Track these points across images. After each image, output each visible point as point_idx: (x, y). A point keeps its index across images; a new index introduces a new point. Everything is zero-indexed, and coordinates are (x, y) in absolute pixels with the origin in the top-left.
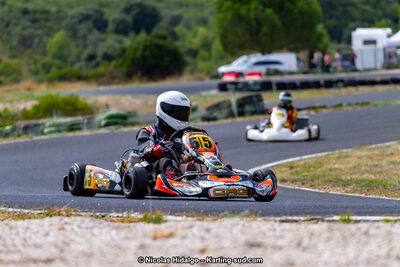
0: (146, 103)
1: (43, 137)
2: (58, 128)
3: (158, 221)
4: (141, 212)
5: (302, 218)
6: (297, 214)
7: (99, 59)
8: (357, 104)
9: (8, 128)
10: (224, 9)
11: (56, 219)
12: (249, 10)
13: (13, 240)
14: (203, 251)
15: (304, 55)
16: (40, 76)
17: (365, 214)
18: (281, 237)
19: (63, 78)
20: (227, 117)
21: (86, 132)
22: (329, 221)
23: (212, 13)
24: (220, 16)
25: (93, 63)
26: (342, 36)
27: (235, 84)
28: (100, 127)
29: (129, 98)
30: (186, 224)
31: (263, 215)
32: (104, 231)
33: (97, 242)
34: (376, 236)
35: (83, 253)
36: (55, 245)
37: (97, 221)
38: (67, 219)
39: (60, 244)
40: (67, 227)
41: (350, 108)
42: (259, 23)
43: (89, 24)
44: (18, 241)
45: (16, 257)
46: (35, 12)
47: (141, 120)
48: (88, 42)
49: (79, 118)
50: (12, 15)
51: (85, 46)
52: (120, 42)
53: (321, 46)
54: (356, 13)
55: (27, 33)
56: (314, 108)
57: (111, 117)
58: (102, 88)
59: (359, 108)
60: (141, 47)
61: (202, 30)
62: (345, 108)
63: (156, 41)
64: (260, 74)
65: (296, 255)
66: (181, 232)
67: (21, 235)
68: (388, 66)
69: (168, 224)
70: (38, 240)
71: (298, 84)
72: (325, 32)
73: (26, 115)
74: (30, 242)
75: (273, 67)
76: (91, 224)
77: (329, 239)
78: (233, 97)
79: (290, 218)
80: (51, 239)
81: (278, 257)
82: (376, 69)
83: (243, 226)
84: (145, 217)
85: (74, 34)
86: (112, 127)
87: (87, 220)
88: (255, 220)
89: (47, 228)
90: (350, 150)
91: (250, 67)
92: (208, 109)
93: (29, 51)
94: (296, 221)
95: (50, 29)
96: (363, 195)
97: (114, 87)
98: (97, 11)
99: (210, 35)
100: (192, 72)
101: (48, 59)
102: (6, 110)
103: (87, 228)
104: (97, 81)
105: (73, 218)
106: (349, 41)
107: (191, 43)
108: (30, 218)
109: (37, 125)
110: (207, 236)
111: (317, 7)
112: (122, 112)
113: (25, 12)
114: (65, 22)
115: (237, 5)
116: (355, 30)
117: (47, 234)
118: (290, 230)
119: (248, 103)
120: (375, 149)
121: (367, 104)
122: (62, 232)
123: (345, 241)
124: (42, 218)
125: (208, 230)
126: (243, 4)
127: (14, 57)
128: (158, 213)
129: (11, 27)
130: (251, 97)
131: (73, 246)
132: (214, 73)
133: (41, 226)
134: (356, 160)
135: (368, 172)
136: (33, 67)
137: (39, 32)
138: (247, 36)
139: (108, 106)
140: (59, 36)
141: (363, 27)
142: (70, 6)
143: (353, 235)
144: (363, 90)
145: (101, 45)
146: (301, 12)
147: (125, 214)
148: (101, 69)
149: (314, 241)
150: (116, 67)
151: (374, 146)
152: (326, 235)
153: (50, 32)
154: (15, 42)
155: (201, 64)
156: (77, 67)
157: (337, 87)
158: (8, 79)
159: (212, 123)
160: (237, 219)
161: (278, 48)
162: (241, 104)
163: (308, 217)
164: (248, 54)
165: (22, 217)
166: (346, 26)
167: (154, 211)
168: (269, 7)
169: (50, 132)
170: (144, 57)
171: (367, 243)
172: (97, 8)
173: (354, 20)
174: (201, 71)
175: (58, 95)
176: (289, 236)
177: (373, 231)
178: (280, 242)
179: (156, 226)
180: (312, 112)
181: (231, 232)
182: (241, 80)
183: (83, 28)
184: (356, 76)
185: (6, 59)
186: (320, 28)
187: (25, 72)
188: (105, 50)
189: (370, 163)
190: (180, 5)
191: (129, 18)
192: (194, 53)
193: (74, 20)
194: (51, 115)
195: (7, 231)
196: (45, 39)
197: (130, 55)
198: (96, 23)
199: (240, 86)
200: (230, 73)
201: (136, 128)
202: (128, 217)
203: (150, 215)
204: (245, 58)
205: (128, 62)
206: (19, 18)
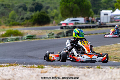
0: (38, 32)
1: (8, 42)
2: (12, 40)
3: (42, 68)
4: (37, 65)
5: (85, 67)
6: (84, 66)
7: (24, 19)
8: (102, 33)
10: (62, 4)
11: (12, 67)
12: (69, 4)
16: (7, 24)
17: (104, 66)
18: (79, 73)
19: (14, 25)
20: (63, 37)
21: (20, 41)
22: (93, 68)
23: (58, 6)
26: (97, 13)
27: (65, 27)
28: (25, 39)
29: (34, 31)
30: (51, 69)
31: (74, 66)
32: (26, 70)
33: (24, 74)
34: (108, 72)
35: (20, 77)
36: (11, 75)
37: (24, 68)
38: (15, 67)
39: (13, 74)
40: (15, 69)
41: (100, 34)
42: (73, 9)
43: (22, 9)
46: (5, 5)
47: (37, 38)
49: (19, 37)
51: (20, 15)
52: (31, 14)
54: (102, 6)
55: (3, 11)
56: (89, 34)
57: (28, 36)
58: (25, 28)
60: (37, 16)
61: (55, 11)
62: (98, 34)
63: (42, 14)
64: (73, 24)
66: (49, 71)
67: (1, 72)
68: (111, 22)
69: (45, 69)
70: (6, 73)
71: (84, 27)
72: (92, 11)
73: (3, 36)
74: (4, 74)
75: (77, 22)
76: (22, 69)
77: (93, 73)
78: (65, 31)
79: (82, 67)
80: (10, 73)
82: (108, 23)
83: (68, 69)
84: (38, 67)
85: (17, 12)
86: (29, 40)
87: (21, 67)
88: (71, 67)
89: (9, 70)
90: (100, 47)
91: (70, 22)
92: (57, 34)
93: (4, 17)
94: (84, 68)
97: (29, 28)
99: (58, 12)
101: (9, 19)
103: (21, 70)
104: (24, 25)
105: (17, 67)
106: (100, 14)
107: (52, 14)
108: (4, 67)
109: (6, 39)
110: (57, 72)
111: (90, 4)
112: (32, 35)
113: (2, 5)
114: (14, 8)
115: (66, 3)
116: (101, 11)
117: (9, 72)
118: (82, 71)
119: (69, 33)
120: (107, 46)
121: (105, 33)
122: (14, 71)
123: (98, 74)
124: (7, 67)
128: (42, 65)
130: (70, 31)
131: (17, 75)
132: (59, 24)
133: (7, 69)
136: (5, 21)
137: (7, 11)
138: (69, 12)
139: (27, 33)
140: (13, 12)
141: (104, 10)
142: (16, 3)
143: (101, 72)
144: (104, 29)
146: (85, 5)
147: (32, 66)
148: (25, 22)
149: (89, 74)
150: (30, 21)
152: (93, 72)
153: (10, 11)
156: (18, 21)
157: (96, 28)
159: (58, 38)
160: (66, 67)
161: (79, 16)
162: (67, 33)
163: (87, 67)
164: (69, 18)
165: (1, 66)
166: (99, 9)
168: (76, 4)
169: (10, 41)
170: (38, 19)
171: (105, 75)
172: (24, 4)
173: (101, 8)
175: (12, 30)
176: (82, 72)
177: (107, 71)
179: (42, 69)
180: (89, 35)
181: (64, 71)
182: (67, 25)
183: (20, 10)
186: (91, 10)
187: (2, 23)
188: (26, 16)
189: (106, 51)
190: (49, 3)
191: (34, 7)
192: (53, 18)
193: (17, 8)
194: (10, 36)
196: (8, 13)
197: (34, 18)
198: (24, 8)
199: (67, 27)
200: (64, 24)
201: (36, 40)
202: (33, 66)
203: (40, 66)
204: (68, 19)
205: (33, 20)
206: (1, 7)
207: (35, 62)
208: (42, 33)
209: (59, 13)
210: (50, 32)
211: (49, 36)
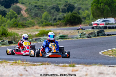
0: (71, 32)
1: (41, 42)
3: (74, 66)
4: (69, 64)
5: (115, 66)
6: (114, 64)
7: (57, 20)
9: (31, 40)
11: (44, 66)
12: (101, 5)
13: (31, 72)
14: (86, 75)
16: (40, 25)
19: (47, 25)
20: (94, 37)
23: (90, 7)
24: (92, 7)
25: (55, 21)
29: (66, 31)
30: (81, 67)
31: (104, 65)
32: (58, 69)
37: (56, 66)
38: (47, 66)
40: (47, 68)
43: (55, 9)
46: (39, 6)
47: (69, 37)
48: (54, 15)
50: (32, 7)
51: (53, 16)
52: (63, 15)
55: (36, 12)
57: (60, 36)
58: (58, 28)
60: (69, 16)
61: (86, 11)
63: (74, 15)
64: (104, 24)
65: (113, 76)
66: (80, 70)
67: (34, 70)
69: (76, 67)
70: (39, 72)
71: (115, 27)
73: (36, 36)
74: (36, 72)
75: (107, 22)
78: (96, 31)
83: (98, 68)
85: (50, 13)
86: (61, 39)
87: (53, 66)
88: (101, 66)
89: (41, 68)
91: (101, 22)
92: (89, 34)
94: (113, 67)
95: (43, 11)
97: (61, 28)
98: (57, 6)
100: (84, 24)
101: (43, 20)
102: (30, 34)
103: (53, 68)
104: (56, 26)
105: (49, 65)
107: (84, 15)
108: (36, 65)
109: (39, 39)
110: (87, 71)
112: (64, 35)
113: (36, 6)
114: (47, 9)
115: (97, 4)
117: (41, 70)
118: (112, 69)
119: (100, 33)
124: (40, 65)
125: (88, 69)
126: (99, 4)
127: (32, 19)
128: (74, 64)
129: (32, 10)
130: (101, 31)
132: (90, 24)
136: (38, 22)
137: (40, 12)
138: (100, 13)
139: (59, 33)
140: (45, 13)
142: (49, 4)
145: (58, 16)
147: (64, 64)
148: (58, 23)
150: (62, 22)
153: (43, 12)
154: (33, 15)
155: (87, 21)
156: (51, 22)
158: (31, 25)
159: (89, 38)
160: (96, 66)
161: (109, 17)
162: (98, 33)
164: (100, 19)
165: (34, 65)
168: (106, 5)
170: (70, 19)
174: (86, 23)
175: (45, 30)
176: (111, 71)
178: (109, 73)
179: (73, 68)
181: (94, 70)
182: (98, 26)
183: (52, 11)
185: (30, 20)
187: (36, 23)
188: (59, 17)
190: (81, 4)
191: (66, 8)
192: (85, 18)
193: (50, 8)
194: (43, 36)
196: (42, 14)
197: (66, 19)
199: (98, 27)
200: (95, 24)
201: (68, 40)
202: (65, 65)
203: (71, 65)
205: (66, 21)
206: (34, 8)
207: (67, 61)
208: (74, 33)
209: (90, 14)
210: (82, 32)
211: (80, 36)
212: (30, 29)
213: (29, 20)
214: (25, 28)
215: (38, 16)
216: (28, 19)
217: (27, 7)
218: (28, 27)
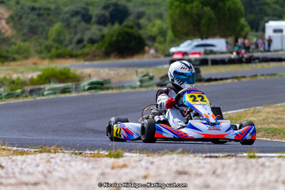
0: (117, 74)
1: (43, 98)
2: (54, 91)
3: (117, 156)
4: (107, 150)
5: (221, 155)
6: (218, 152)
7: (85, 43)
8: (268, 75)
9: (19, 91)
10: (173, 7)
11: (45, 155)
12: (192, 8)
13: (13, 169)
14: (145, 177)
15: (231, 40)
16: (43, 55)
17: (266, 152)
18: (203, 167)
19: (60, 56)
21: (74, 94)
22: (240, 157)
23: (166, 10)
24: (171, 12)
25: (81, 45)
26: (258, 27)
28: (85, 90)
29: (106, 70)
30: (137, 159)
31: (193, 152)
32: (79, 163)
33: (72, 171)
34: (269, 167)
35: (61, 179)
36: (42, 173)
37: (75, 156)
38: (52, 155)
39: (46, 172)
40: (53, 160)
41: (262, 78)
42: (200, 16)
43: (79, 18)
44: (16, 170)
45: (13, 181)
46: (40, 9)
47: (113, 86)
48: (78, 30)
49: (69, 84)
50: (24, 11)
51: (76, 33)
52: (101, 30)
53: (243, 34)
54: (268, 10)
55: (34, 24)
56: (237, 78)
57: (92, 83)
58: (87, 63)
59: (269, 77)
60: (116, 34)
61: (158, 22)
62: (259, 78)
63: (126, 30)
64: (199, 54)
65: (212, 180)
66: (133, 164)
67: (19, 166)
69: (125, 158)
70: (31, 169)
71: (226, 60)
72: (246, 23)
73: (32, 82)
74: (25, 171)
75: (209, 48)
76: (70, 159)
77: (235, 169)
79: (212, 155)
80: (40, 169)
81: (199, 181)
82: (282, 50)
83: (178, 160)
84: (110, 154)
85: (68, 25)
86: (93, 91)
89: (38, 161)
90: (261, 107)
91: (193, 48)
92: (162, 78)
93: (35, 37)
95: (51, 21)
96: (269, 139)
97: (96, 63)
98: (85, 9)
99: (165, 26)
101: (49, 42)
102: (18, 78)
103: (66, 161)
104: (84, 57)
105: (57, 154)
106: (264, 30)
107: (151, 31)
108: (28, 154)
109: (40, 89)
110: (151, 167)
111: (240, 6)
112: (100, 80)
113: (33, 9)
114: (60, 17)
115: (183, 4)
116: (267, 22)
117: (38, 165)
118: (210, 163)
120: (279, 107)
121: (274, 74)
122: (49, 163)
123: (247, 170)
124: (36, 154)
125: (152, 163)
126: (188, 3)
127: (25, 41)
128: (119, 150)
129: (23, 20)
131: (55, 173)
132: (167, 53)
133: (34, 159)
134: (265, 114)
135: (273, 123)
136: (38, 48)
137: (43, 23)
138: (192, 26)
139: (90, 76)
140: (57, 26)
141: (274, 20)
142: (65, 4)
143: (253, 166)
144: (273, 65)
145: (87, 32)
146: (229, 9)
147: (96, 152)
148: (86, 50)
149: (225, 170)
150: (97, 48)
151: (279, 105)
152: (234, 166)
153: (51, 23)
154: (25, 30)
156: (69, 48)
157: (255, 63)
158: (21, 57)
160: (175, 156)
161: (213, 35)
163: (226, 154)
164: (191, 39)
166: (262, 19)
167: (116, 150)
169: (48, 94)
170: (117, 41)
171: (262, 172)
172: (83, 6)
173: (267, 15)
175: (56, 68)
176: (208, 167)
177: (267, 163)
178: (201, 171)
179: (116, 160)
180: (236, 81)
181: (168, 164)
182: (186, 57)
183: (74, 20)
184: (268, 55)
185: (19, 43)
186: (243, 21)
187: (32, 52)
188: (90, 36)
189: (275, 116)
190: (143, 4)
191: (107, 13)
192: (153, 39)
193: (67, 15)
194: (49, 82)
195: (10, 163)
196: (47, 28)
197: (107, 39)
198: (83, 16)
200: (178, 53)
201: (110, 92)
202: (99, 154)
203: (113, 152)
204: (189, 42)
205: (106, 45)
206: (29, 14)
208: (125, 74)
210: (145, 72)
211: (141, 81)
212: (19, 65)
213: (15, 44)
214: (6, 63)
215: (39, 32)
216: (13, 40)
217: (12, 12)
218: (14, 60)
